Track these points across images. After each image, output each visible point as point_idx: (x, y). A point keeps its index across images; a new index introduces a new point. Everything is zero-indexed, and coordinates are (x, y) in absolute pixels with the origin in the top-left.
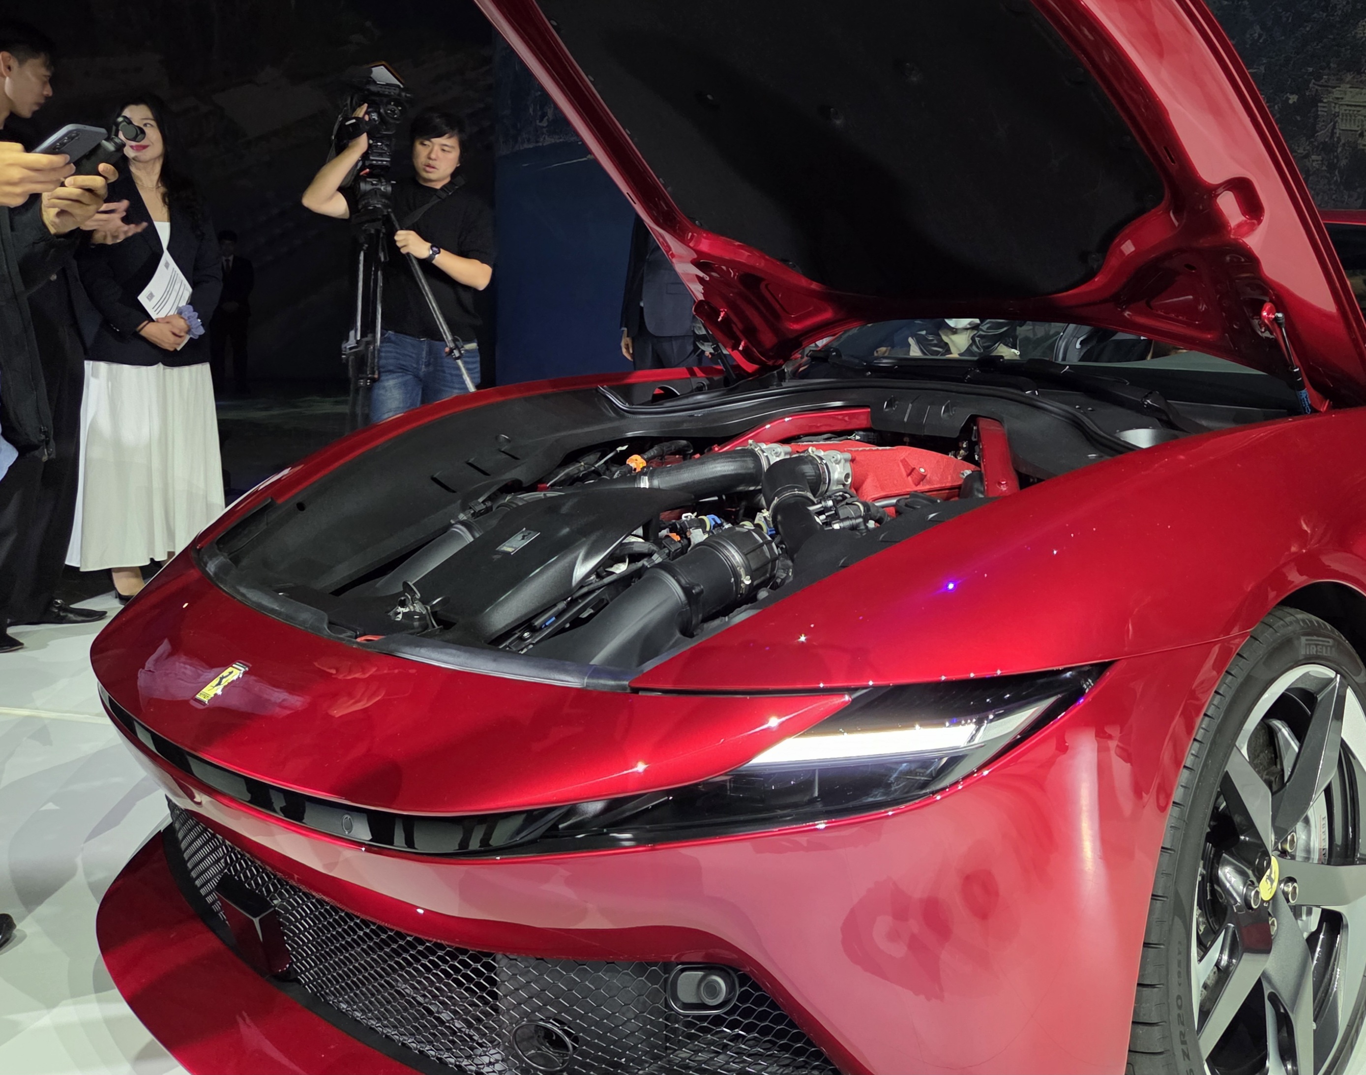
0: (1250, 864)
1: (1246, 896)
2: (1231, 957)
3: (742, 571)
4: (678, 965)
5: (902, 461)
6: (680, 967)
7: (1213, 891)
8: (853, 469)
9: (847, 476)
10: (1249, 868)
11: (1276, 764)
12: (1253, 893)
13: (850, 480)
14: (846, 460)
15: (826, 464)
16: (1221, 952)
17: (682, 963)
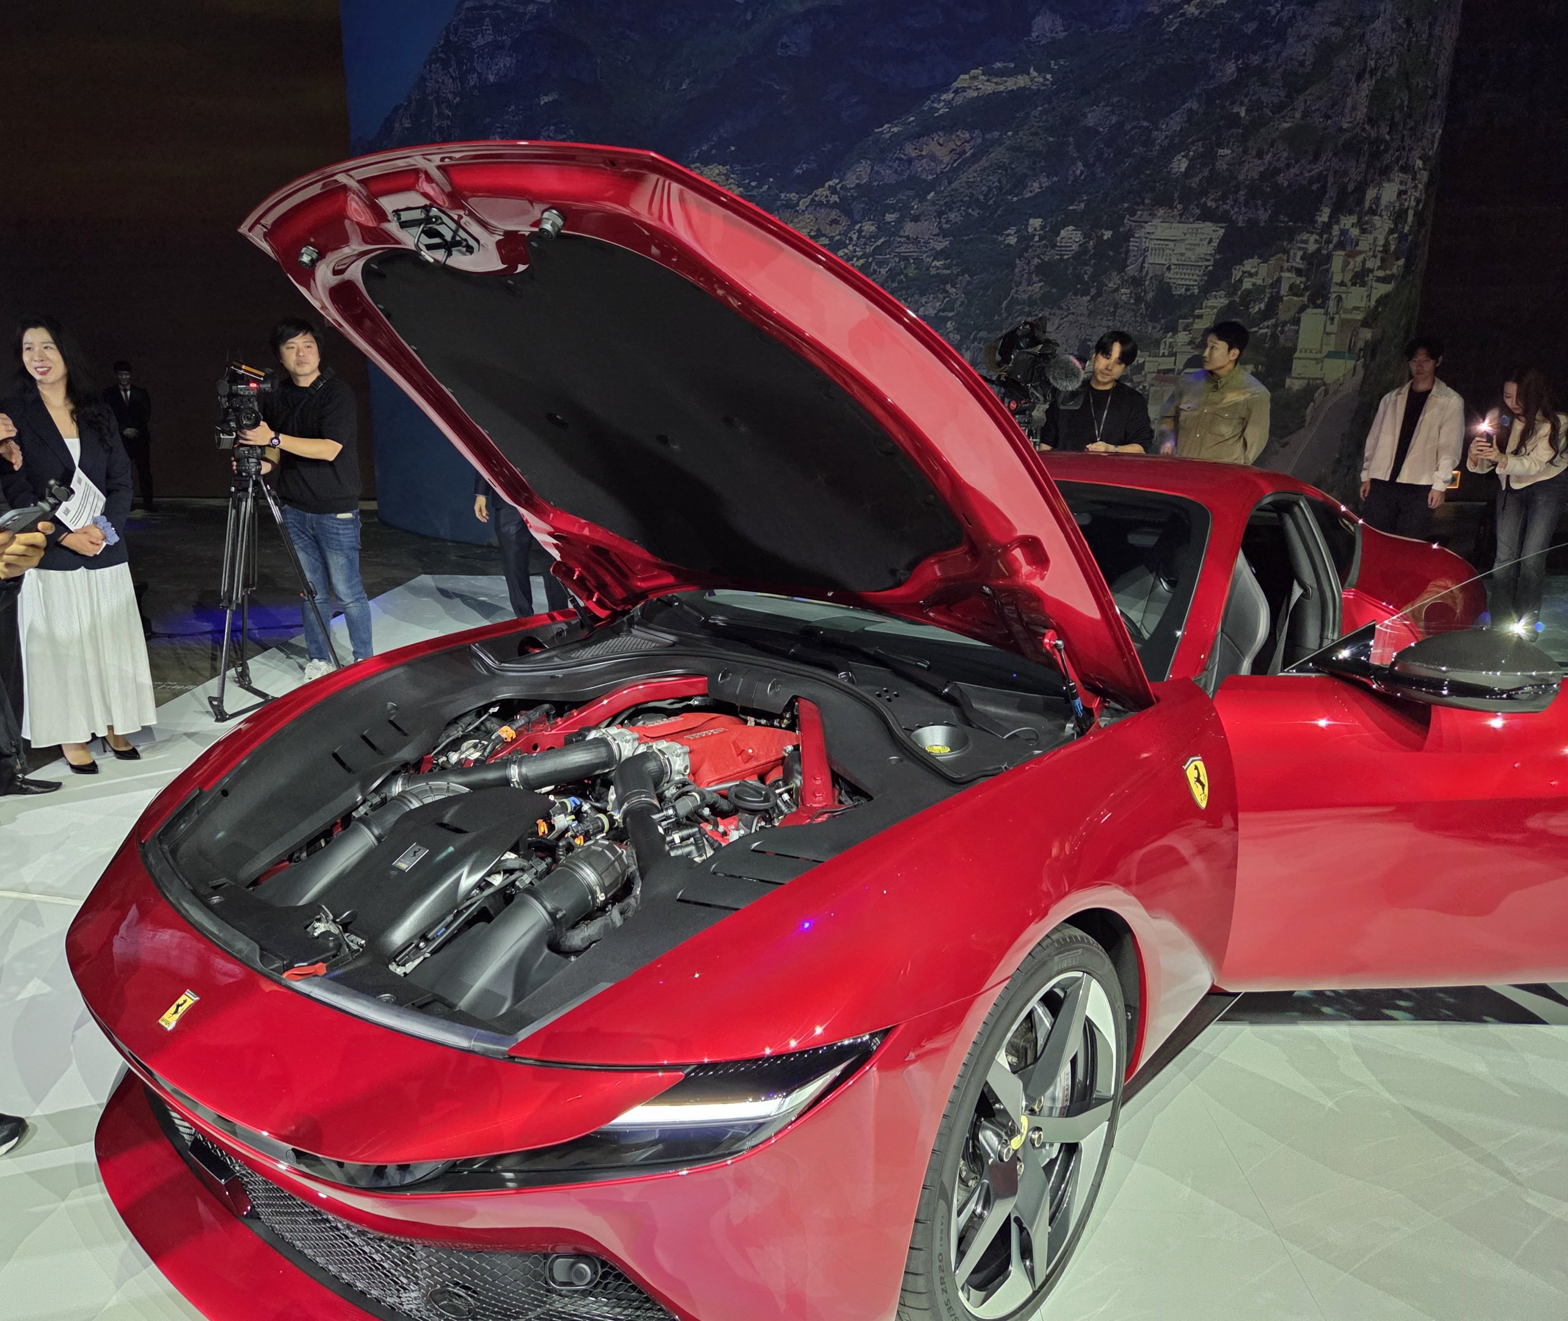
0: (1005, 1127)
1: (1000, 1152)
2: (984, 1208)
3: (598, 889)
4: (554, 1253)
5: (733, 743)
6: (555, 1255)
7: (974, 1146)
8: (691, 760)
9: (686, 768)
10: (1003, 1129)
11: (1032, 1032)
12: (1005, 1151)
13: (688, 771)
14: (685, 753)
15: (668, 759)
16: (976, 1205)
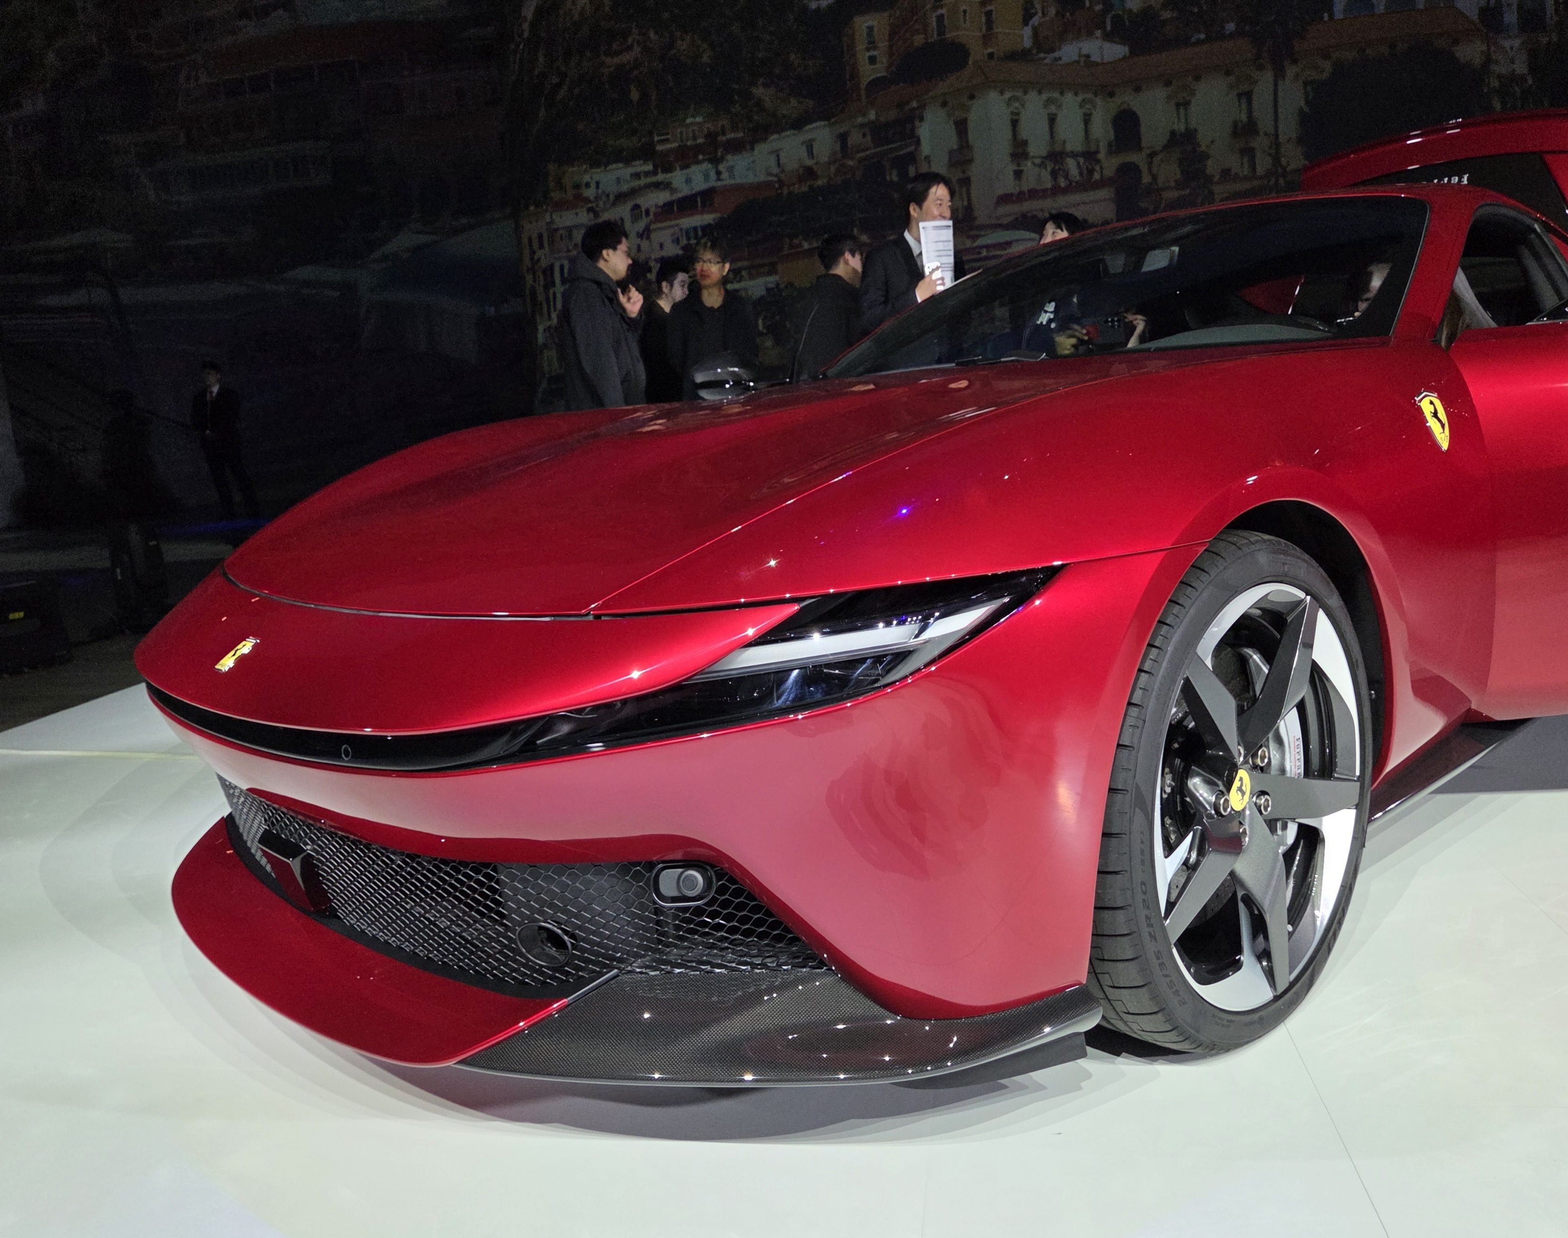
0: (1220, 776)
1: (1215, 803)
2: (1200, 854)
4: (659, 864)
6: (661, 866)
10: (1219, 780)
11: (1248, 692)
12: (1222, 801)
16: (1190, 850)
17: (663, 862)
